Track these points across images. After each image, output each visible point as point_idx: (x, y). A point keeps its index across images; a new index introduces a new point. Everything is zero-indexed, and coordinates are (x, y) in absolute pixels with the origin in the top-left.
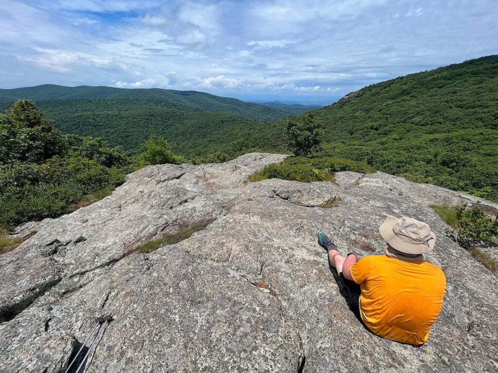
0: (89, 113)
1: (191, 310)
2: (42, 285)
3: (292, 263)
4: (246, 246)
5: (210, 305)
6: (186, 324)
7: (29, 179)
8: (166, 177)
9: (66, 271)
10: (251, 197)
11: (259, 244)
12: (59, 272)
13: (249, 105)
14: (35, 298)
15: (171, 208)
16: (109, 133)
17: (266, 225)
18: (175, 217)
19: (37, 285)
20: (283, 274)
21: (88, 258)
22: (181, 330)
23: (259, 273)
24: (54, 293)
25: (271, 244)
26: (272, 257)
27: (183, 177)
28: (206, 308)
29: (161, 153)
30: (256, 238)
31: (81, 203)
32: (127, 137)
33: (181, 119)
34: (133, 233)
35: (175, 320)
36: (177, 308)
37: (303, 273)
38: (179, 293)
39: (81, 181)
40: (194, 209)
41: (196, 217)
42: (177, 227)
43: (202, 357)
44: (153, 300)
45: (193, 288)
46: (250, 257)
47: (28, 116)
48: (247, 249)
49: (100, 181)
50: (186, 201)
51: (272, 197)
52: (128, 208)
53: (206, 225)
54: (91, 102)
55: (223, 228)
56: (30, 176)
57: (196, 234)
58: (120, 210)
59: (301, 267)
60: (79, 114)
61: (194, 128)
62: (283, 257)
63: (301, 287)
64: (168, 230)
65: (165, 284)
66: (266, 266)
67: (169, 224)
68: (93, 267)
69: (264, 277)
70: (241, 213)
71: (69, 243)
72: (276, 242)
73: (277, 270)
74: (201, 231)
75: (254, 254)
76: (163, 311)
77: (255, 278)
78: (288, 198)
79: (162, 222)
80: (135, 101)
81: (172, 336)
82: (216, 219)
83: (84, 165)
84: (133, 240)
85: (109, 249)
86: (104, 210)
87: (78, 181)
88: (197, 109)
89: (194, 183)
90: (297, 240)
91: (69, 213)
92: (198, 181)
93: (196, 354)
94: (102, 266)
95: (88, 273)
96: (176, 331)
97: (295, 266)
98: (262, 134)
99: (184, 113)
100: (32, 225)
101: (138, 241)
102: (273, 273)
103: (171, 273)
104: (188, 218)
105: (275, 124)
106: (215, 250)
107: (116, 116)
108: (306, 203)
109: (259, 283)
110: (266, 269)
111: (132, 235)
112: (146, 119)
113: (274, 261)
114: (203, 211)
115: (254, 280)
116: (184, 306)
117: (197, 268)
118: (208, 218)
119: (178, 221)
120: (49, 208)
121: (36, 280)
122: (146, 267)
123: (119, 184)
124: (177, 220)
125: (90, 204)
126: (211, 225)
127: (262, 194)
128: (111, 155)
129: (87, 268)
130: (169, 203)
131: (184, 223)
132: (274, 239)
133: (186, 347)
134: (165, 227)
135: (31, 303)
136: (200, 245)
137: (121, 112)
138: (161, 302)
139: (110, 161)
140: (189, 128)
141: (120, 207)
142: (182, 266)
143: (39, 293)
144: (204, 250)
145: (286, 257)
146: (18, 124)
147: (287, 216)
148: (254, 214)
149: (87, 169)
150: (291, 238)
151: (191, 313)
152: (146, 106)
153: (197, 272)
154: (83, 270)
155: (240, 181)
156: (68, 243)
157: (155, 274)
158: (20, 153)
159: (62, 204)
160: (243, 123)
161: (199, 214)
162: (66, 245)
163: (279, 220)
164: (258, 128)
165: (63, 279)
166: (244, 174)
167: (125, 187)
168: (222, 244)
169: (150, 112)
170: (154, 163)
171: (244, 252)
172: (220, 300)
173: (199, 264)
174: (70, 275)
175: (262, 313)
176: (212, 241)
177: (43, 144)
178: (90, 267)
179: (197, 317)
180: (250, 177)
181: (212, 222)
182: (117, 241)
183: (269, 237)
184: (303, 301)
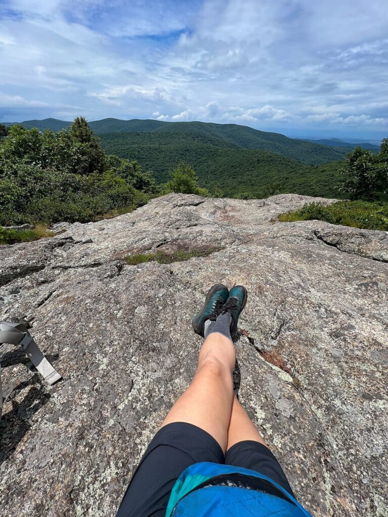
0: (136, 146)
1: (133, 359)
2: (24, 267)
3: (345, 340)
4: (260, 287)
5: (168, 362)
6: (111, 381)
7: (72, 187)
8: (183, 202)
9: (52, 261)
10: (278, 235)
11: (282, 291)
12: (46, 260)
13: (295, 142)
14: (15, 278)
15: (178, 228)
16: (149, 166)
17: (299, 266)
18: (176, 236)
19: (19, 265)
20: (322, 353)
21: (78, 255)
22: (97, 390)
23: (273, 335)
24: (34, 279)
25: (304, 295)
26: (303, 317)
27: (201, 205)
28: (161, 364)
29: (186, 183)
30: (279, 281)
31: (107, 215)
32: (163, 171)
33: (215, 156)
34: (127, 242)
35: (98, 366)
36: (114, 345)
37: (373, 368)
38: (128, 322)
39: (111, 197)
40: (201, 233)
41: (201, 241)
42: (175, 248)
43: (97, 485)
44: (88, 319)
45: (154, 323)
46: (262, 306)
47: (82, 133)
48: (261, 293)
49: (126, 199)
50: (196, 225)
51: (311, 239)
52: (139, 224)
53: (210, 253)
54: (138, 135)
55: (230, 259)
56: (73, 184)
57: (194, 259)
58: (133, 226)
59: (368, 355)
60: (128, 147)
61: (226, 166)
62: (326, 323)
63: (367, 397)
64: (164, 248)
65: (117, 303)
66: (289, 329)
67: (167, 242)
68: (77, 265)
69: (281, 346)
70: (260, 244)
71: (79, 242)
72: (315, 295)
73: (311, 343)
74: (201, 258)
75: (271, 302)
76: (90, 342)
77: (263, 341)
78: (337, 243)
79: (160, 237)
80: (174, 135)
81: (73, 396)
82: (224, 248)
83: (116, 183)
84: (125, 249)
85: (100, 251)
86: (120, 223)
87: (108, 196)
88: (233, 146)
89: (211, 213)
90: (360, 302)
91: (95, 222)
92: (215, 211)
93: (90, 468)
94: (85, 266)
95: (71, 269)
96: (87, 388)
97: (351, 348)
98: (304, 179)
99: (218, 149)
100: (64, 224)
101: (128, 251)
102: (299, 344)
103: (132, 289)
104: (191, 240)
105: (325, 168)
106: (210, 281)
107: (156, 149)
108: (374, 255)
109: (270, 352)
110: (288, 333)
111: (125, 244)
112: (181, 154)
113: (306, 325)
114: (211, 236)
115: (262, 344)
116: (127, 345)
117: (172, 295)
118: (215, 245)
119: (179, 241)
120: (79, 213)
121: (21, 260)
122: (109, 273)
123: (141, 205)
124: (178, 239)
125: (113, 218)
126: (216, 253)
127: (295, 233)
128: (141, 178)
129: (71, 264)
130: (177, 224)
131: (185, 245)
132: (312, 290)
133: (81, 437)
134: (162, 244)
135: (10, 281)
136: (192, 269)
137: (161, 146)
138: (98, 326)
139: (140, 185)
140: (221, 166)
141: (134, 223)
142: (151, 285)
143: (19, 274)
144: (196, 277)
145: (333, 326)
146: (74, 139)
147: (340, 262)
148: (281, 249)
149: (117, 186)
150: (347, 296)
151: (130, 364)
152: (183, 140)
153: (171, 300)
154: (67, 265)
155: (266, 219)
156: (77, 242)
157: (113, 286)
158: (72, 166)
159: (91, 212)
160: (283, 164)
161: (204, 238)
162: (75, 243)
163: (324, 265)
164: (301, 171)
165: (46, 268)
166: (273, 211)
167: (145, 207)
168: (222, 275)
169: (186, 147)
170: (177, 191)
171: (254, 294)
172: (190, 359)
173: (179, 290)
174: (53, 266)
175: (270, 432)
176: (209, 270)
177: (90, 160)
178: (74, 264)
179: (137, 375)
180: (279, 216)
181: (219, 251)
182: (110, 246)
183: (302, 284)
184: (369, 430)
